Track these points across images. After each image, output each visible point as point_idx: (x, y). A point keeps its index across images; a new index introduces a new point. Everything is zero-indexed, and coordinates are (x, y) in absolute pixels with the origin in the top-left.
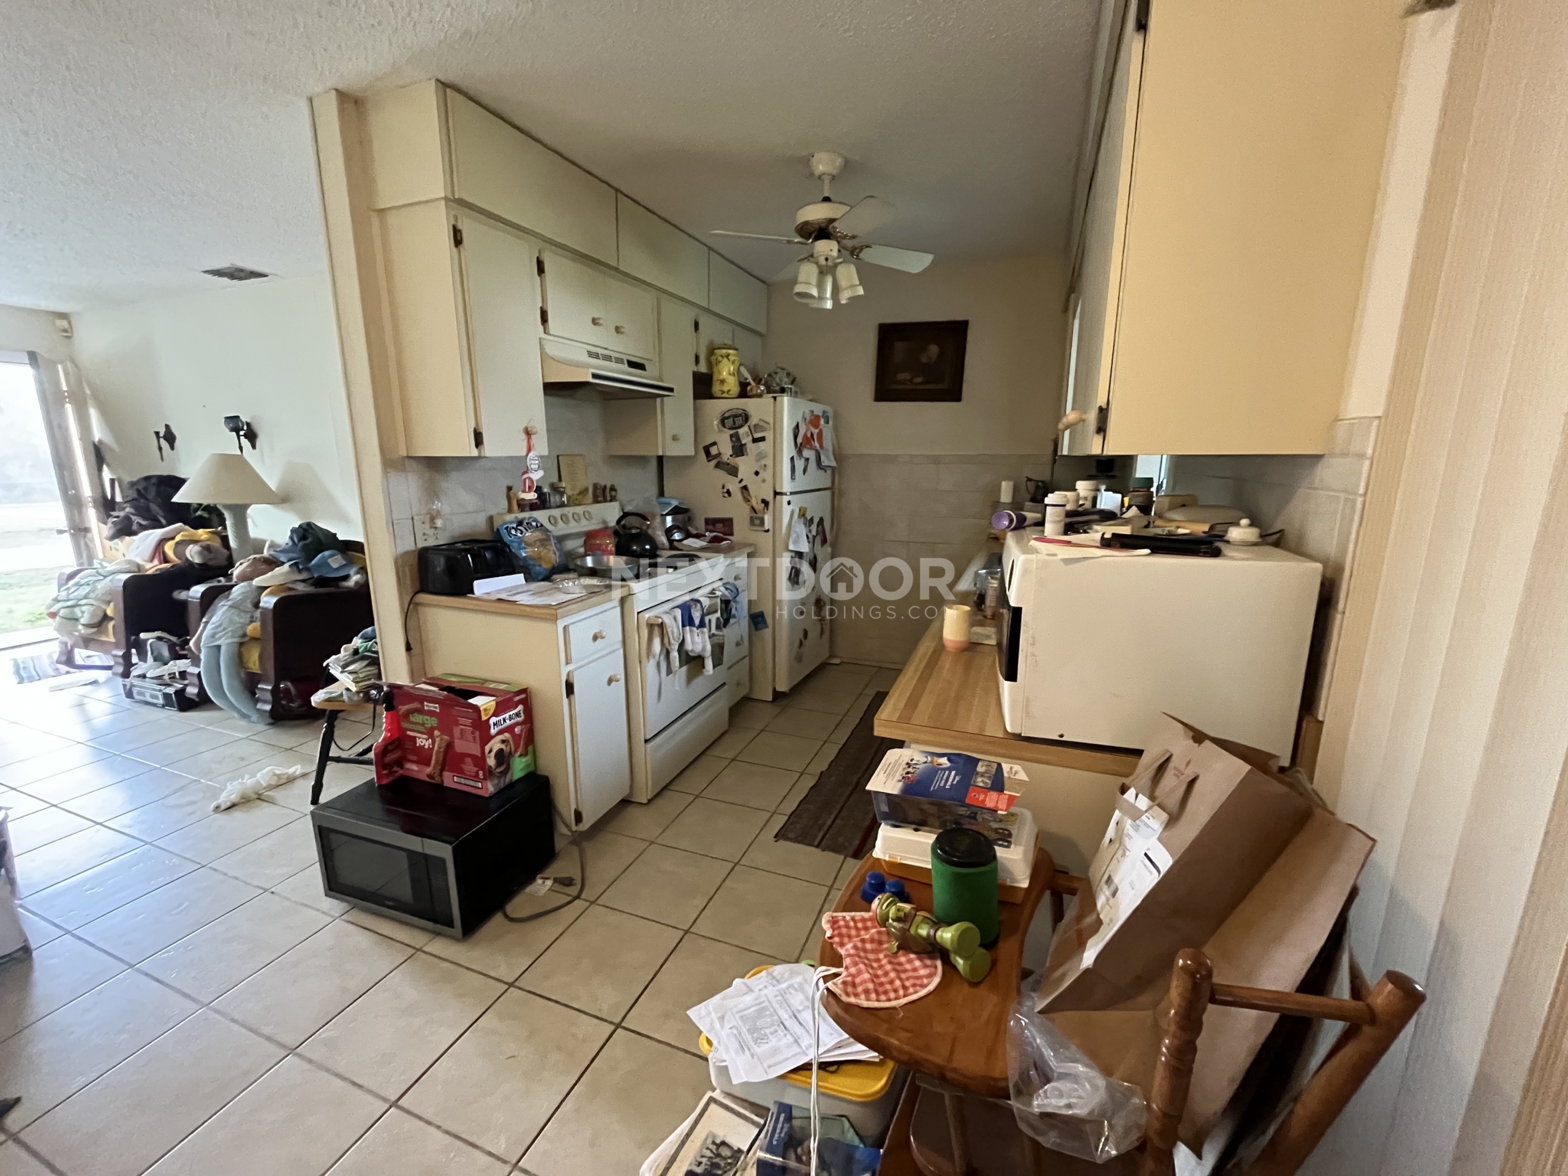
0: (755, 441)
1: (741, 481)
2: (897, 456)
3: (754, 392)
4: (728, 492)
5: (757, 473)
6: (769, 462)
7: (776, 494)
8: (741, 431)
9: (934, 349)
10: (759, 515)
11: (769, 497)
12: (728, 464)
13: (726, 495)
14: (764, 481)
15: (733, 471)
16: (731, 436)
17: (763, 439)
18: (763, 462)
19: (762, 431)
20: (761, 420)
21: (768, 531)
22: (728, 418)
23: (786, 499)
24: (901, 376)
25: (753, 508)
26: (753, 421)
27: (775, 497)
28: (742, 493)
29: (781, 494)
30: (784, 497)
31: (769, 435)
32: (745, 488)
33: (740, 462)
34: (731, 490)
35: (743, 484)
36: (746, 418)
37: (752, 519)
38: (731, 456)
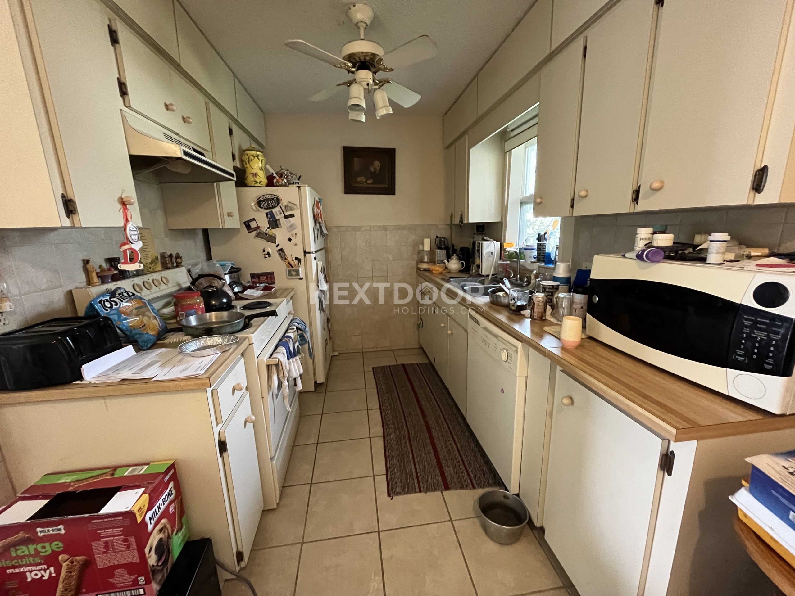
0: (286, 217)
1: (278, 245)
2: (362, 227)
3: (280, 183)
4: (269, 254)
5: (290, 240)
6: (298, 231)
7: (305, 253)
8: (274, 210)
9: (377, 164)
10: (294, 268)
11: (301, 256)
12: (266, 234)
13: (267, 256)
14: (296, 245)
15: (272, 239)
16: (267, 214)
17: (292, 216)
18: (294, 232)
19: (291, 210)
20: (289, 202)
21: (302, 279)
22: (264, 201)
23: (313, 256)
24: (359, 179)
25: (289, 263)
26: (284, 202)
27: (305, 256)
28: (279, 254)
29: (309, 253)
30: (312, 254)
31: (297, 213)
32: (281, 250)
33: (275, 231)
34: (270, 252)
35: (279, 248)
36: (278, 201)
37: (289, 272)
38: (268, 228)
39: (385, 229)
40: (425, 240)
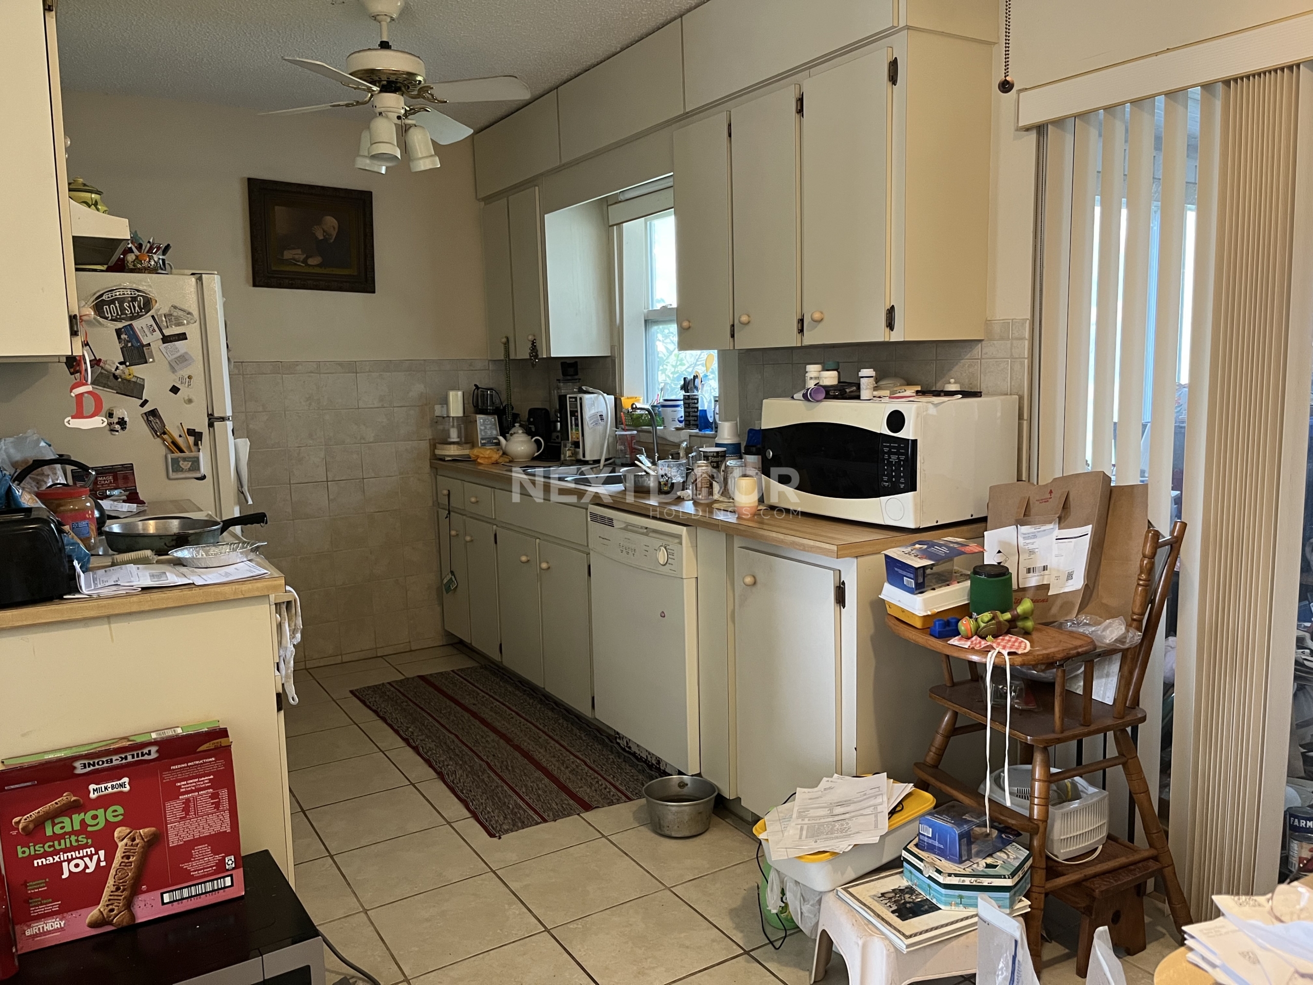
0: (166, 339)
1: (146, 401)
2: (297, 364)
3: (145, 264)
4: (122, 423)
5: (175, 390)
6: (196, 370)
7: (212, 420)
8: (137, 324)
9: (331, 222)
10: (187, 454)
11: (201, 425)
12: (116, 377)
13: (117, 427)
14: (190, 401)
15: (133, 389)
16: (119, 332)
17: (182, 337)
18: (185, 373)
19: (179, 324)
20: (175, 307)
21: (204, 478)
22: (112, 302)
23: (229, 425)
24: (288, 255)
25: (174, 443)
26: (161, 307)
27: (211, 425)
28: (148, 422)
29: (223, 419)
30: (228, 422)
31: (192, 331)
32: (154, 413)
33: (138, 371)
34: (126, 419)
35: (147, 408)
36: (148, 304)
37: (175, 461)
38: (121, 363)
39: (352, 368)
40: (452, 394)
